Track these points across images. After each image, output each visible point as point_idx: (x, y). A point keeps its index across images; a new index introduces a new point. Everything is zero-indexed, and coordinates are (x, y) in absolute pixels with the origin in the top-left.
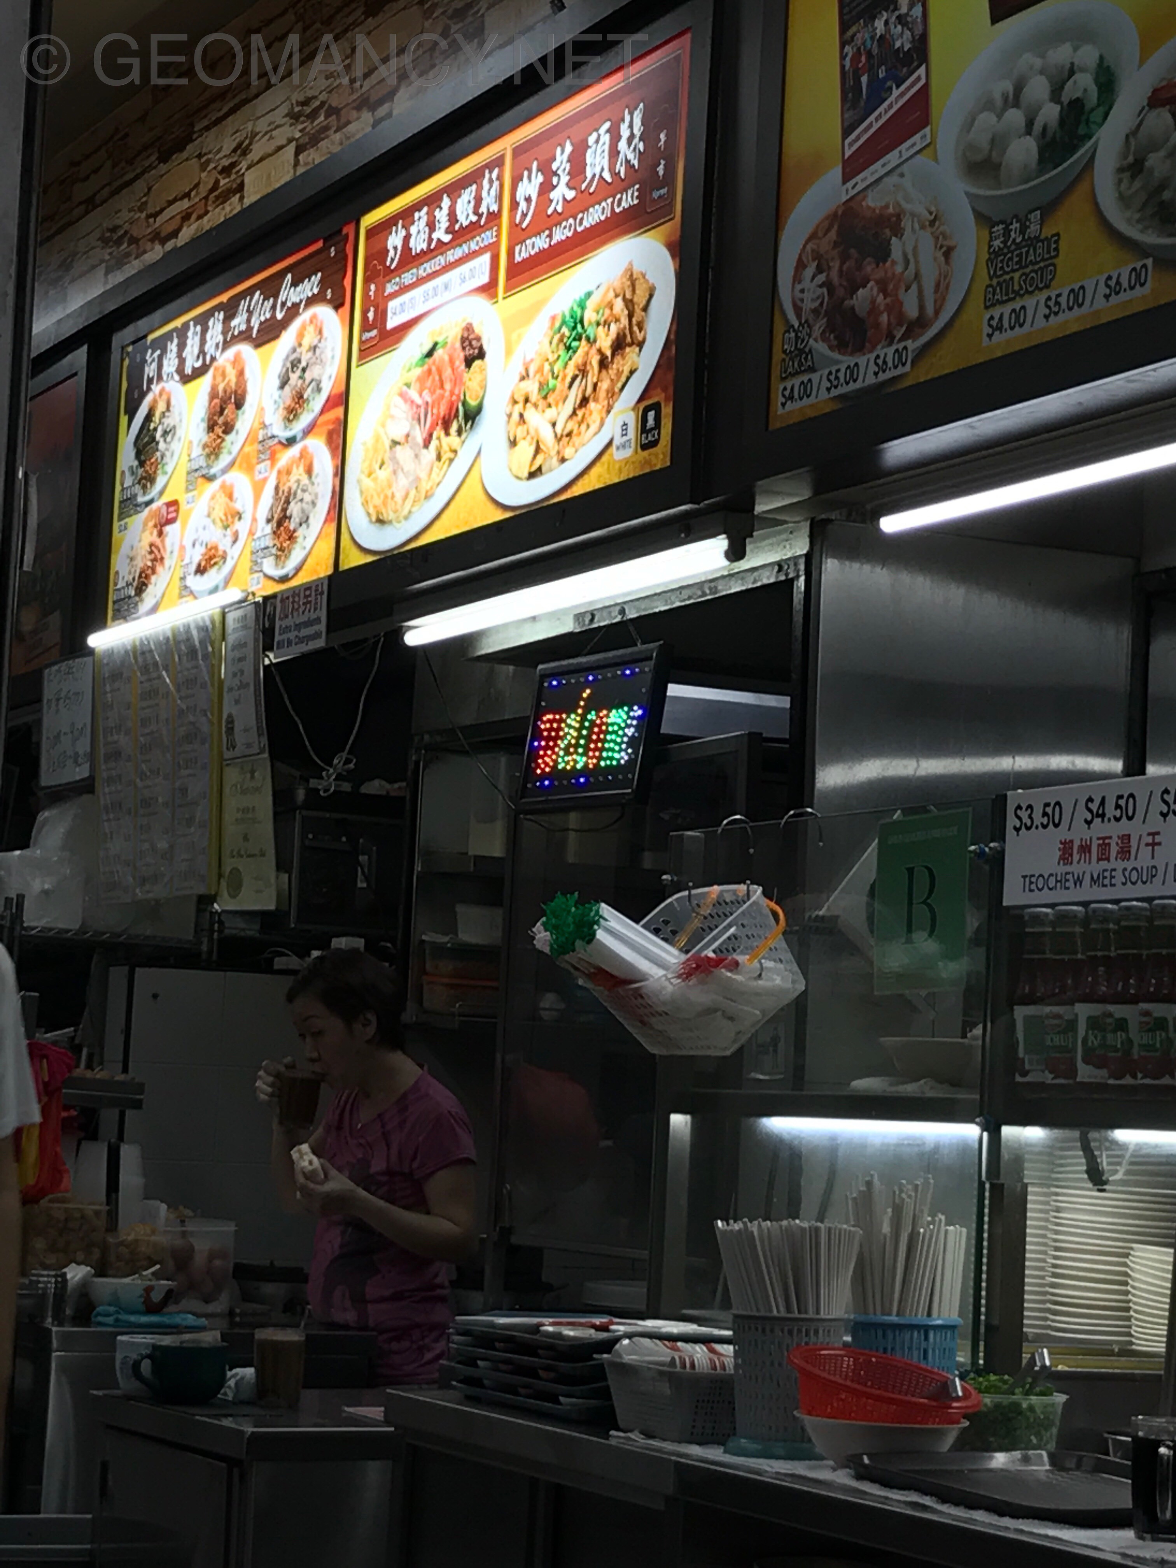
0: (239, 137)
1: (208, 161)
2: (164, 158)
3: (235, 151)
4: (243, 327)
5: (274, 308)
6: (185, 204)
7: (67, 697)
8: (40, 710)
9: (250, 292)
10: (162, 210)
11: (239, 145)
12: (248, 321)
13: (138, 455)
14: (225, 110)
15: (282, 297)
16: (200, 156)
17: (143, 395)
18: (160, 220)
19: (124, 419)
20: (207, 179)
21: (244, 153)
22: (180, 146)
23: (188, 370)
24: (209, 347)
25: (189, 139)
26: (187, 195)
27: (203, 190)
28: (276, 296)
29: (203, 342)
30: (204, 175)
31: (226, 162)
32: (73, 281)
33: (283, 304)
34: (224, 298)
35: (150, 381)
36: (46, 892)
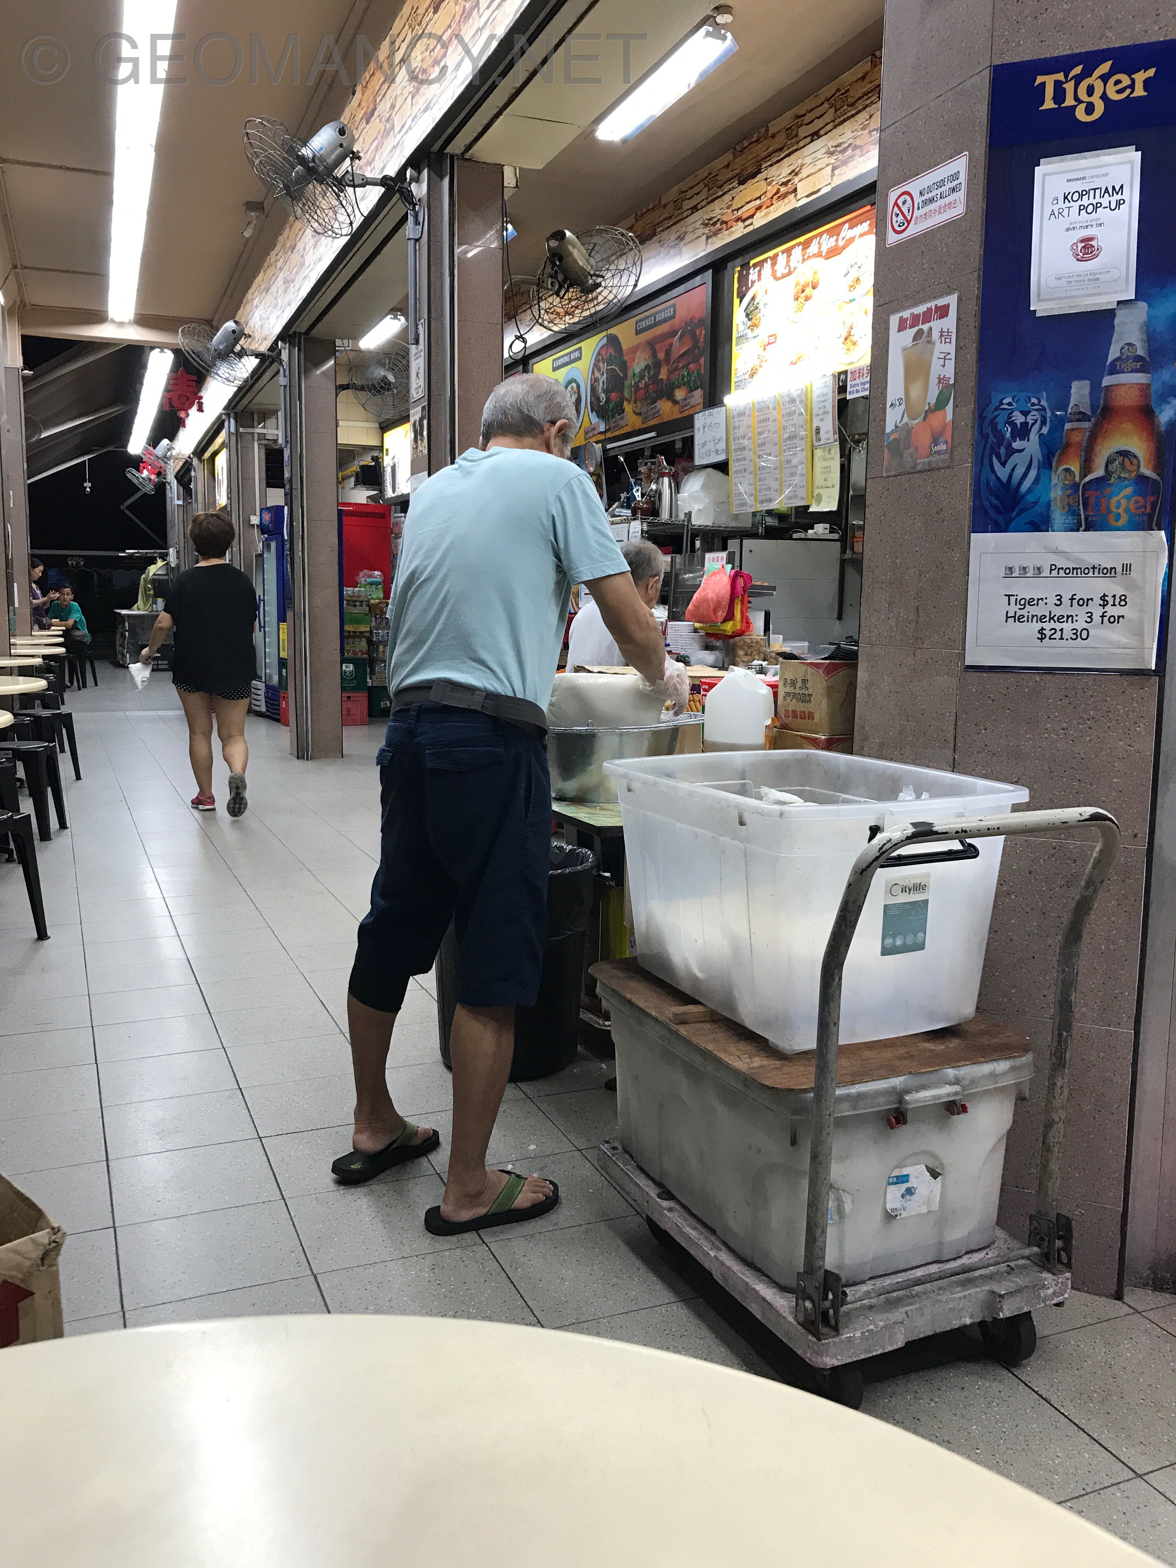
0: (792, 168)
1: (772, 181)
2: (742, 182)
3: (790, 174)
4: (816, 251)
5: (837, 240)
6: (758, 202)
7: (710, 426)
8: (693, 431)
9: (821, 235)
10: (742, 207)
11: (793, 171)
12: (820, 248)
13: (747, 315)
14: (783, 155)
15: (842, 235)
16: (766, 179)
17: (748, 289)
18: (740, 212)
19: (736, 301)
20: (772, 190)
21: (797, 174)
22: (753, 176)
23: (779, 275)
24: (793, 264)
25: (759, 172)
26: (760, 198)
27: (769, 195)
28: (838, 234)
29: (788, 261)
30: (769, 188)
31: (784, 180)
32: (684, 245)
33: (843, 239)
34: (802, 239)
35: (753, 282)
36: (699, 510)
